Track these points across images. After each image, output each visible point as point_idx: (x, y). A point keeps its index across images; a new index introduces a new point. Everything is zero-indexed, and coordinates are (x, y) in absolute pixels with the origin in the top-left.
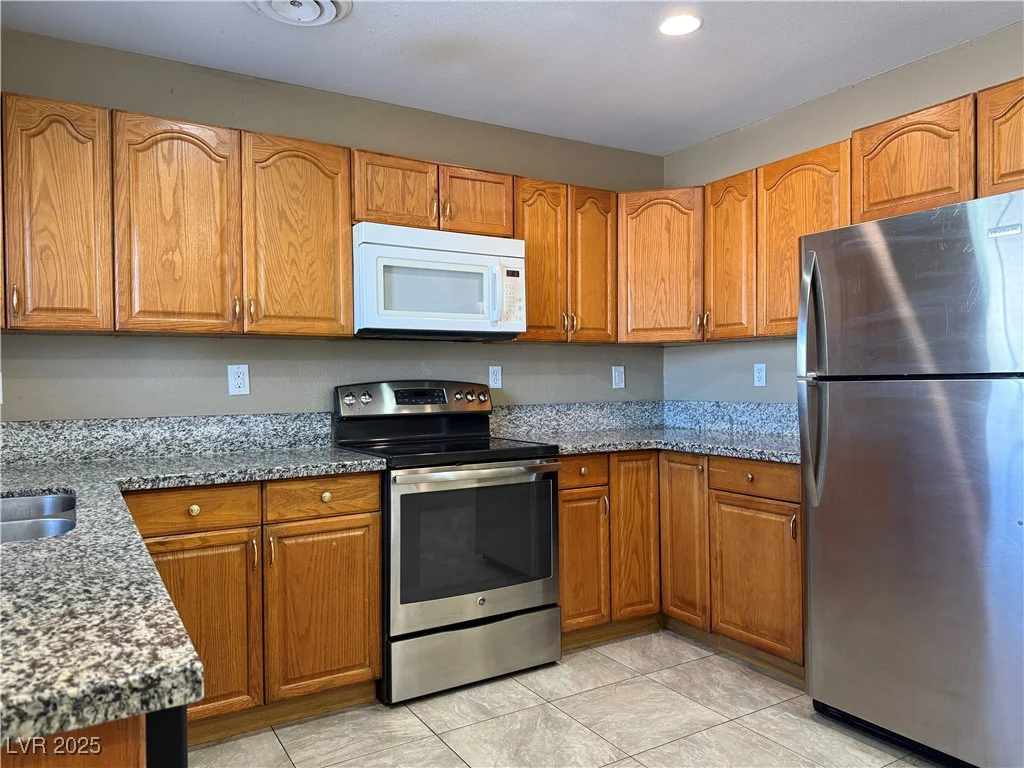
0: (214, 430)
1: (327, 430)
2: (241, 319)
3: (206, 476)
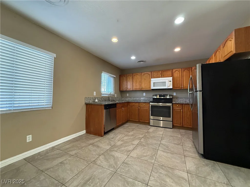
0: (142, 99)
2: (141, 89)
3: (134, 101)
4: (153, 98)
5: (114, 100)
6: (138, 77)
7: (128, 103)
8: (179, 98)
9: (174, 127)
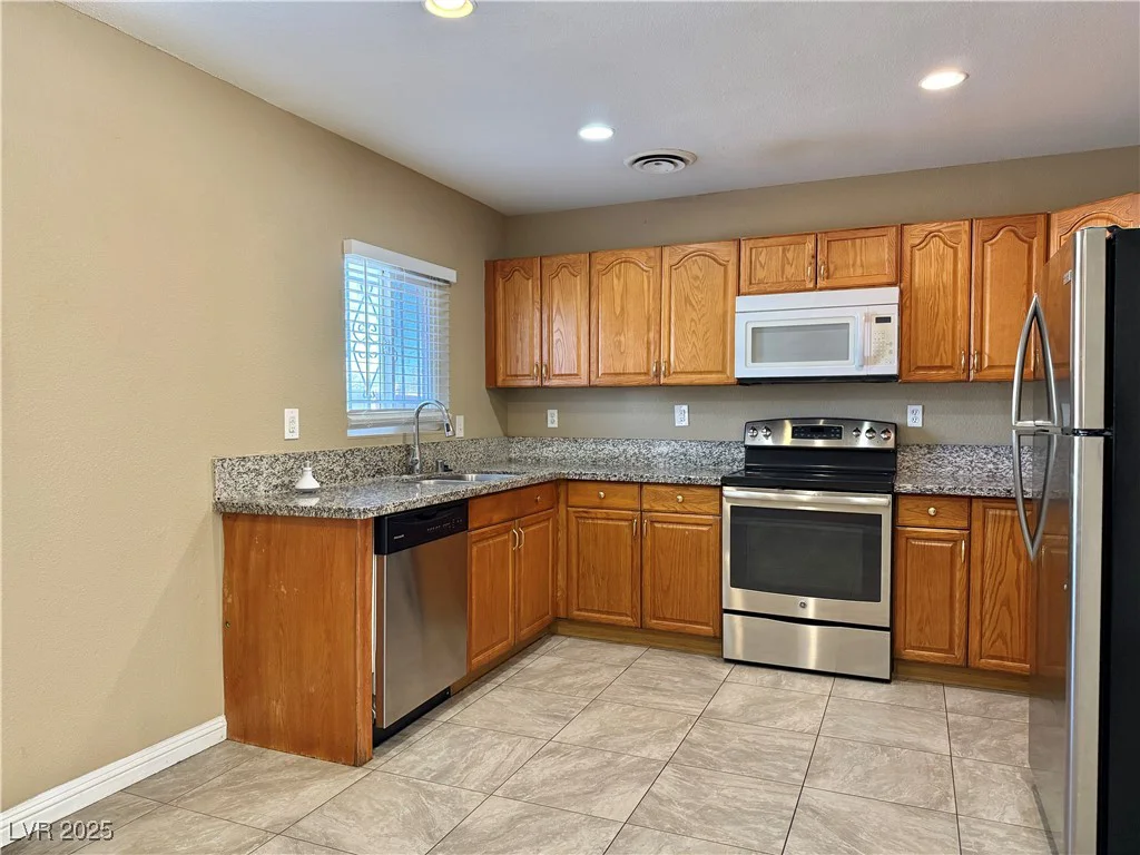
0: (664, 449)
1: (742, 455)
2: (657, 375)
3: (606, 475)
4: (749, 442)
5: (446, 469)
6: (629, 281)
7: (558, 486)
8: (944, 447)
9: (900, 669)
